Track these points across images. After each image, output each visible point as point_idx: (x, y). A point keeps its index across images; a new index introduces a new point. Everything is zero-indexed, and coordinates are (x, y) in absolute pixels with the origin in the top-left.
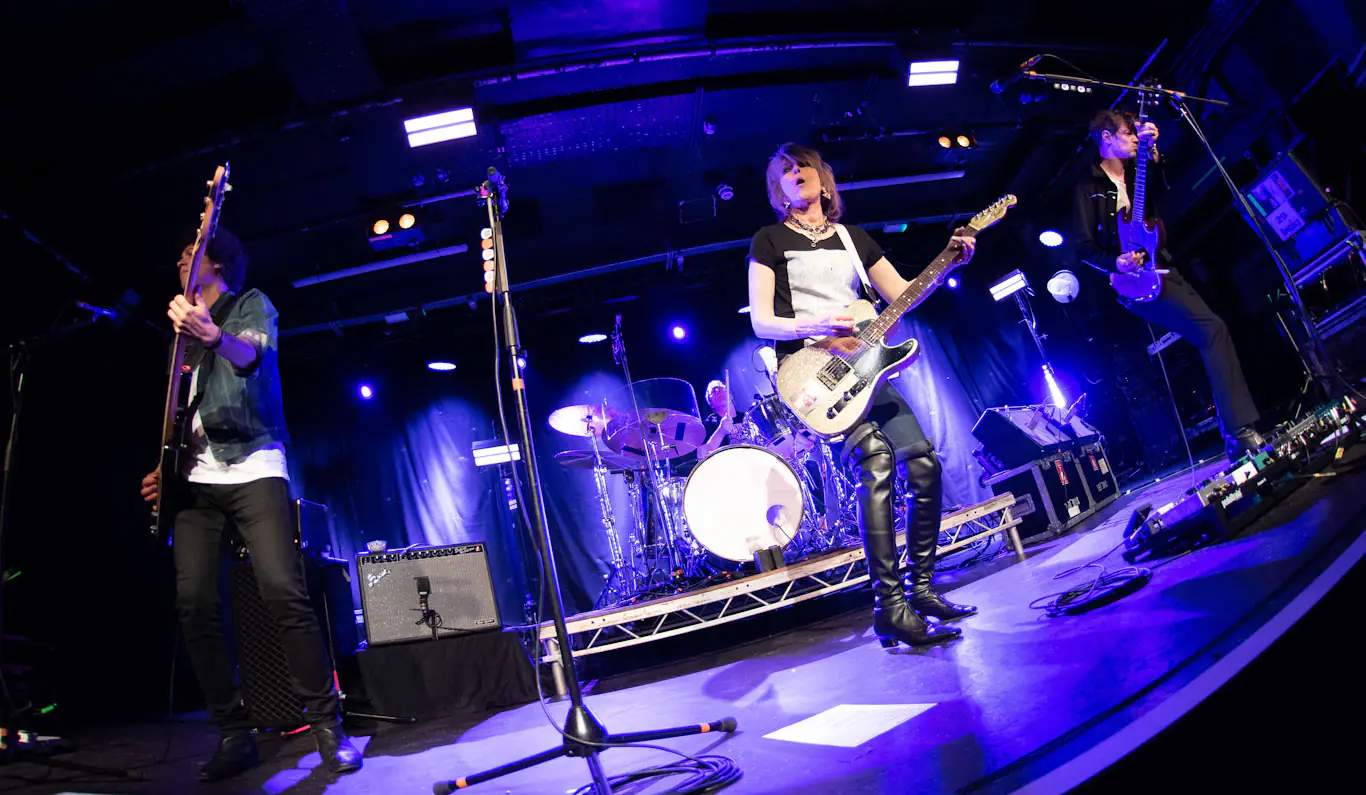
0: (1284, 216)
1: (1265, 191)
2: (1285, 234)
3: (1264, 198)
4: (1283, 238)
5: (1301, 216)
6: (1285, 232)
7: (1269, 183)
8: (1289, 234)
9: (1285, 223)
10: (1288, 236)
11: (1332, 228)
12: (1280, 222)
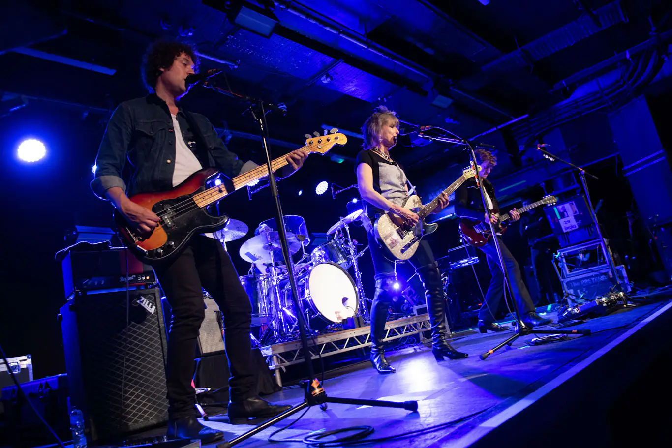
0: (569, 222)
1: (564, 208)
2: (566, 230)
3: (562, 211)
4: (565, 231)
5: (578, 224)
6: (566, 228)
7: (567, 206)
8: (568, 230)
9: (568, 225)
10: (567, 231)
11: (591, 233)
12: (566, 224)
